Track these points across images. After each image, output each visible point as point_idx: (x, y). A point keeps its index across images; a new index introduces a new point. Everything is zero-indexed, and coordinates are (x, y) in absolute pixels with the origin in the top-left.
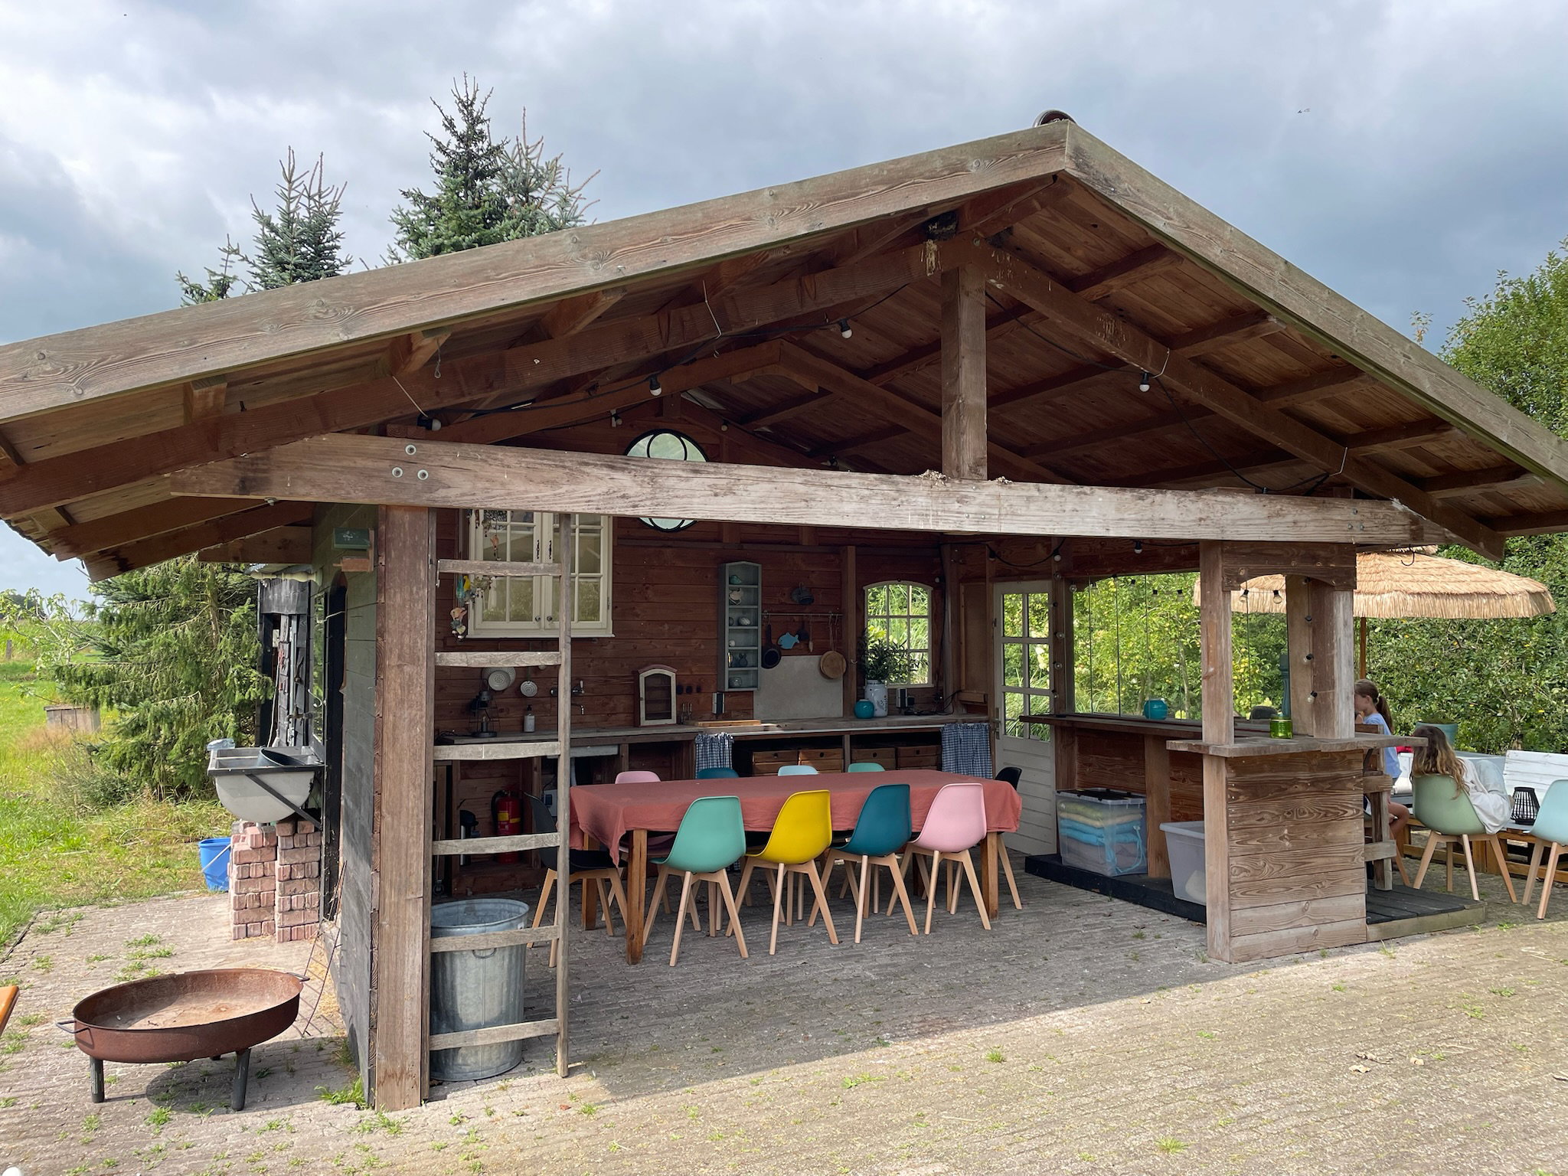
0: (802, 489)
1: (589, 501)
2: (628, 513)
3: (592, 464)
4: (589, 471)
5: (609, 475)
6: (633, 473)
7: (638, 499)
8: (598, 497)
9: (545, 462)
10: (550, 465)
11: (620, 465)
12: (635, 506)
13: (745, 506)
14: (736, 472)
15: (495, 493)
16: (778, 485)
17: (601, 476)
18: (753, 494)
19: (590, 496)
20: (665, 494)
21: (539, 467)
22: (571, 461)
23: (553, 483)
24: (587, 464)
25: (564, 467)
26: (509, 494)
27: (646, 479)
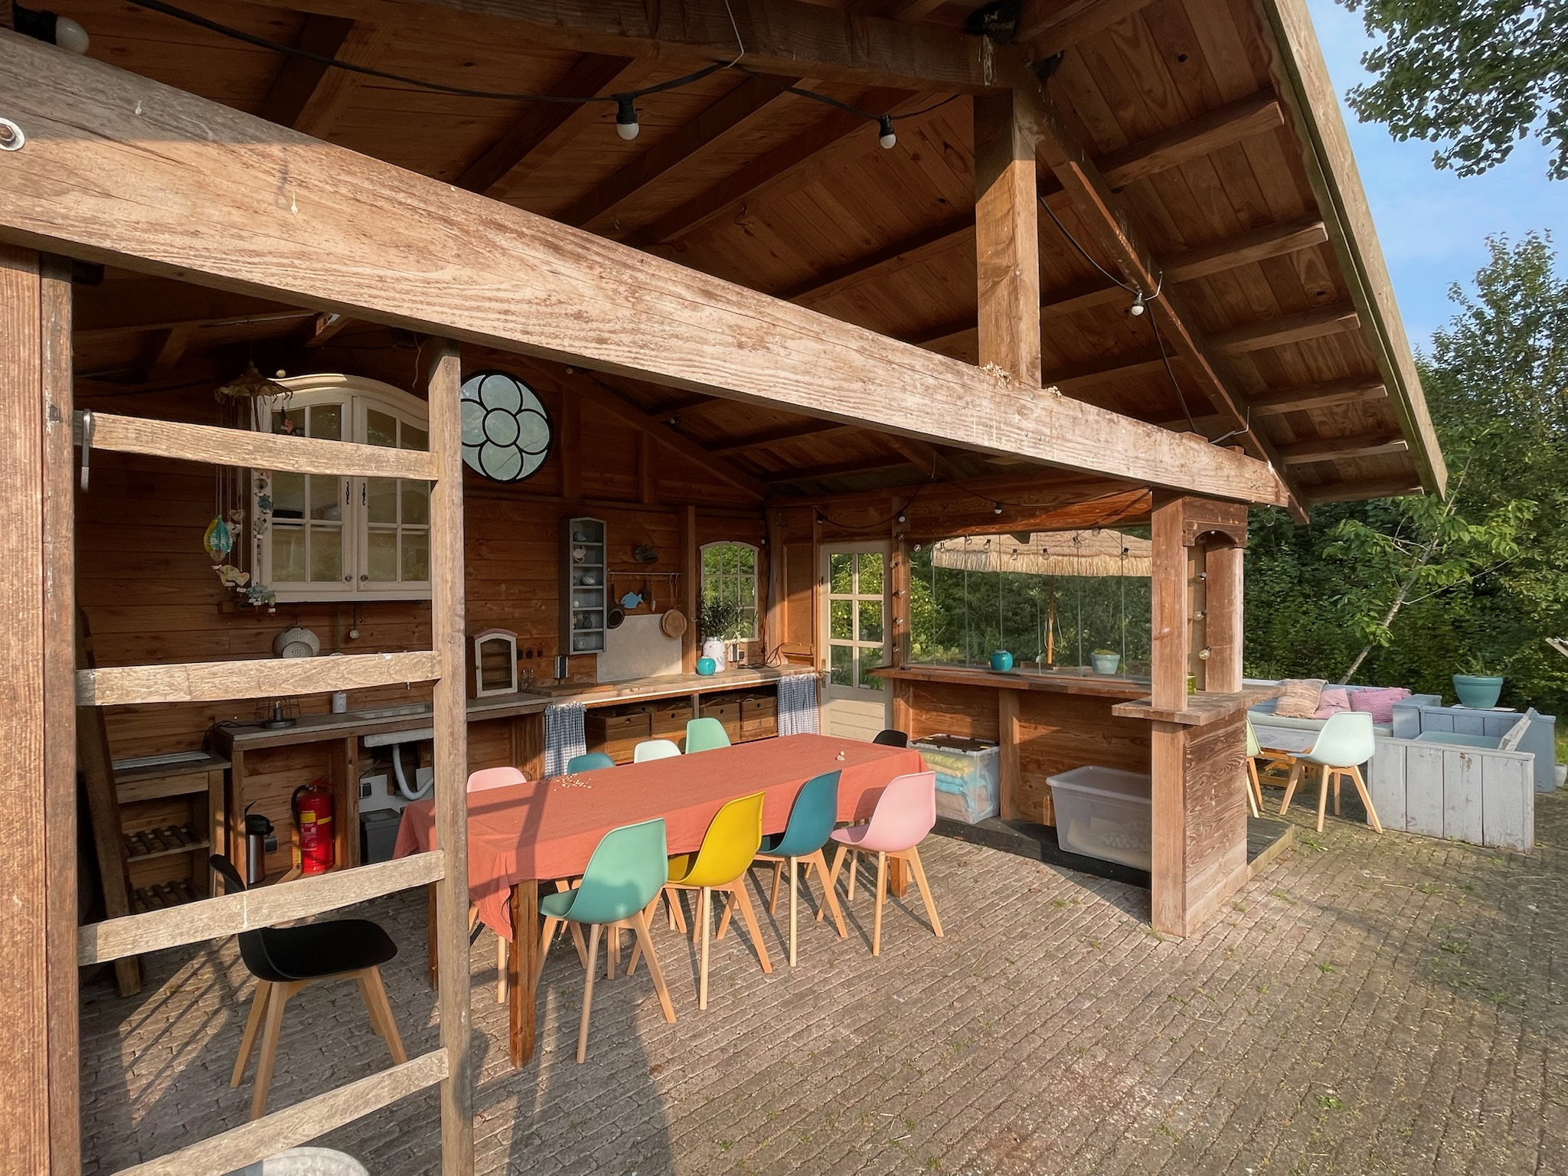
0: (858, 360)
1: (506, 312)
2: (587, 353)
3: (512, 231)
4: (504, 243)
5: (548, 263)
6: (598, 270)
7: (608, 327)
8: (526, 307)
9: (401, 197)
10: (414, 209)
11: (570, 247)
12: (602, 341)
13: (783, 374)
14: (769, 310)
15: (260, 244)
16: (829, 347)
17: (532, 261)
18: (795, 356)
19: (508, 301)
20: (657, 327)
21: (387, 206)
22: (465, 212)
23: (423, 253)
24: (501, 228)
25: (446, 221)
26: (302, 255)
27: (622, 289)
